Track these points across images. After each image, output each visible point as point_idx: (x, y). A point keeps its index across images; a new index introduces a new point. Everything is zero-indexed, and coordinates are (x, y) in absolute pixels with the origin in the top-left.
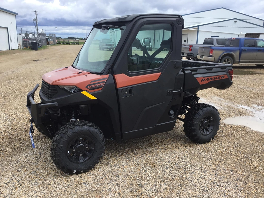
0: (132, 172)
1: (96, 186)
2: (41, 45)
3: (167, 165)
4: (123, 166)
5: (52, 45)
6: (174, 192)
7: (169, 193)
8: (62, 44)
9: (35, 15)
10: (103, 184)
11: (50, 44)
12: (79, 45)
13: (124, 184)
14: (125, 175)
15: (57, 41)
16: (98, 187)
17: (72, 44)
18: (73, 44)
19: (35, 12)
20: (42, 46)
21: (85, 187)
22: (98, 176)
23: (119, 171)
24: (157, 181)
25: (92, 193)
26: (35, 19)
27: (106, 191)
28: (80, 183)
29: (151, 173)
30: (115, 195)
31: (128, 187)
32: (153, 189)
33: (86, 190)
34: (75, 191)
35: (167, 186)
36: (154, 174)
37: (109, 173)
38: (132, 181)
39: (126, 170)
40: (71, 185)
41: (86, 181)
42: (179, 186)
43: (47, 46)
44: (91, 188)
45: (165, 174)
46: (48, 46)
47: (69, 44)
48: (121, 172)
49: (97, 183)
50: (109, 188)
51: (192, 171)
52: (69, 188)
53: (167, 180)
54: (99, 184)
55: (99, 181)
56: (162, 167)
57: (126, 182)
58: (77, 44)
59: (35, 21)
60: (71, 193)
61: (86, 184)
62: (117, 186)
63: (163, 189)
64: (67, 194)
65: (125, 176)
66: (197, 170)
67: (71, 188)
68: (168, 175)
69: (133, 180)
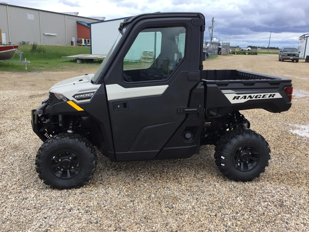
0: (220, 193)
1: (176, 194)
2: (210, 55)
3: (267, 199)
4: (215, 185)
5: (224, 55)
6: (254, 226)
7: (248, 224)
8: (237, 54)
9: (212, 22)
10: (184, 194)
11: (222, 54)
12: (257, 55)
13: (205, 201)
14: (211, 193)
15: (231, 51)
16: (178, 195)
17: (248, 54)
18: (250, 54)
19: (212, 19)
20: (211, 57)
21: (166, 191)
22: (184, 187)
23: (207, 188)
24: (242, 210)
25: (169, 198)
26: (211, 27)
27: (183, 201)
28: (164, 187)
29: (241, 201)
30: (188, 207)
31: (207, 205)
32: (232, 215)
33: (165, 194)
34: (156, 191)
35: (251, 218)
36: (244, 202)
37: (196, 187)
38: (214, 201)
39: (215, 190)
40: (156, 186)
41: (170, 187)
42: (265, 223)
43: (217, 56)
44: (170, 194)
45: (258, 206)
46: (219, 56)
47: (245, 54)
48: (209, 190)
49: (179, 191)
50: (187, 200)
51: (298, 213)
52: (152, 188)
53: (255, 213)
54: (181, 193)
55: (182, 190)
56: (260, 199)
57: (207, 200)
58: (255, 54)
59: (210, 29)
60: (151, 192)
61: (169, 189)
62: (195, 200)
63: (244, 219)
64: (148, 192)
65: (210, 195)
66: (305, 215)
67: (155, 188)
68: (261, 208)
69: (216, 201)
